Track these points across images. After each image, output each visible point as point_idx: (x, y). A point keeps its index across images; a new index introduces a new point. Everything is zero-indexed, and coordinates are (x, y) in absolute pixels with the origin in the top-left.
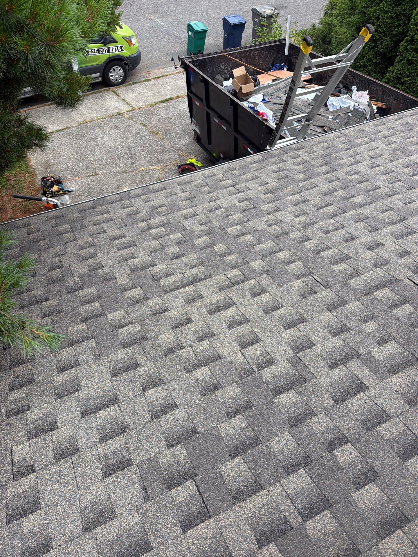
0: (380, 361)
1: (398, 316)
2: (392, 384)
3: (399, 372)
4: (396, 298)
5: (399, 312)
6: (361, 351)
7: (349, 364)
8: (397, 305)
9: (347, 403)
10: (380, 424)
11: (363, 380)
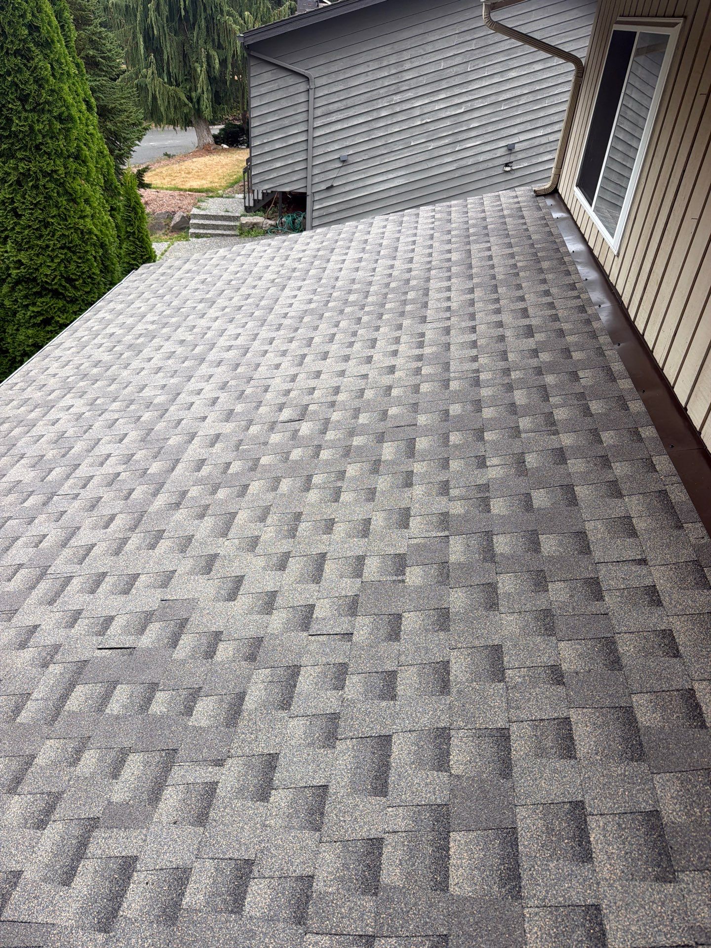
0: (130, 800)
1: (115, 713)
2: (164, 819)
3: (163, 791)
4: (99, 689)
5: (114, 707)
6: (96, 811)
7: (92, 849)
8: (106, 697)
9: (121, 913)
10: (183, 894)
11: (123, 854)
